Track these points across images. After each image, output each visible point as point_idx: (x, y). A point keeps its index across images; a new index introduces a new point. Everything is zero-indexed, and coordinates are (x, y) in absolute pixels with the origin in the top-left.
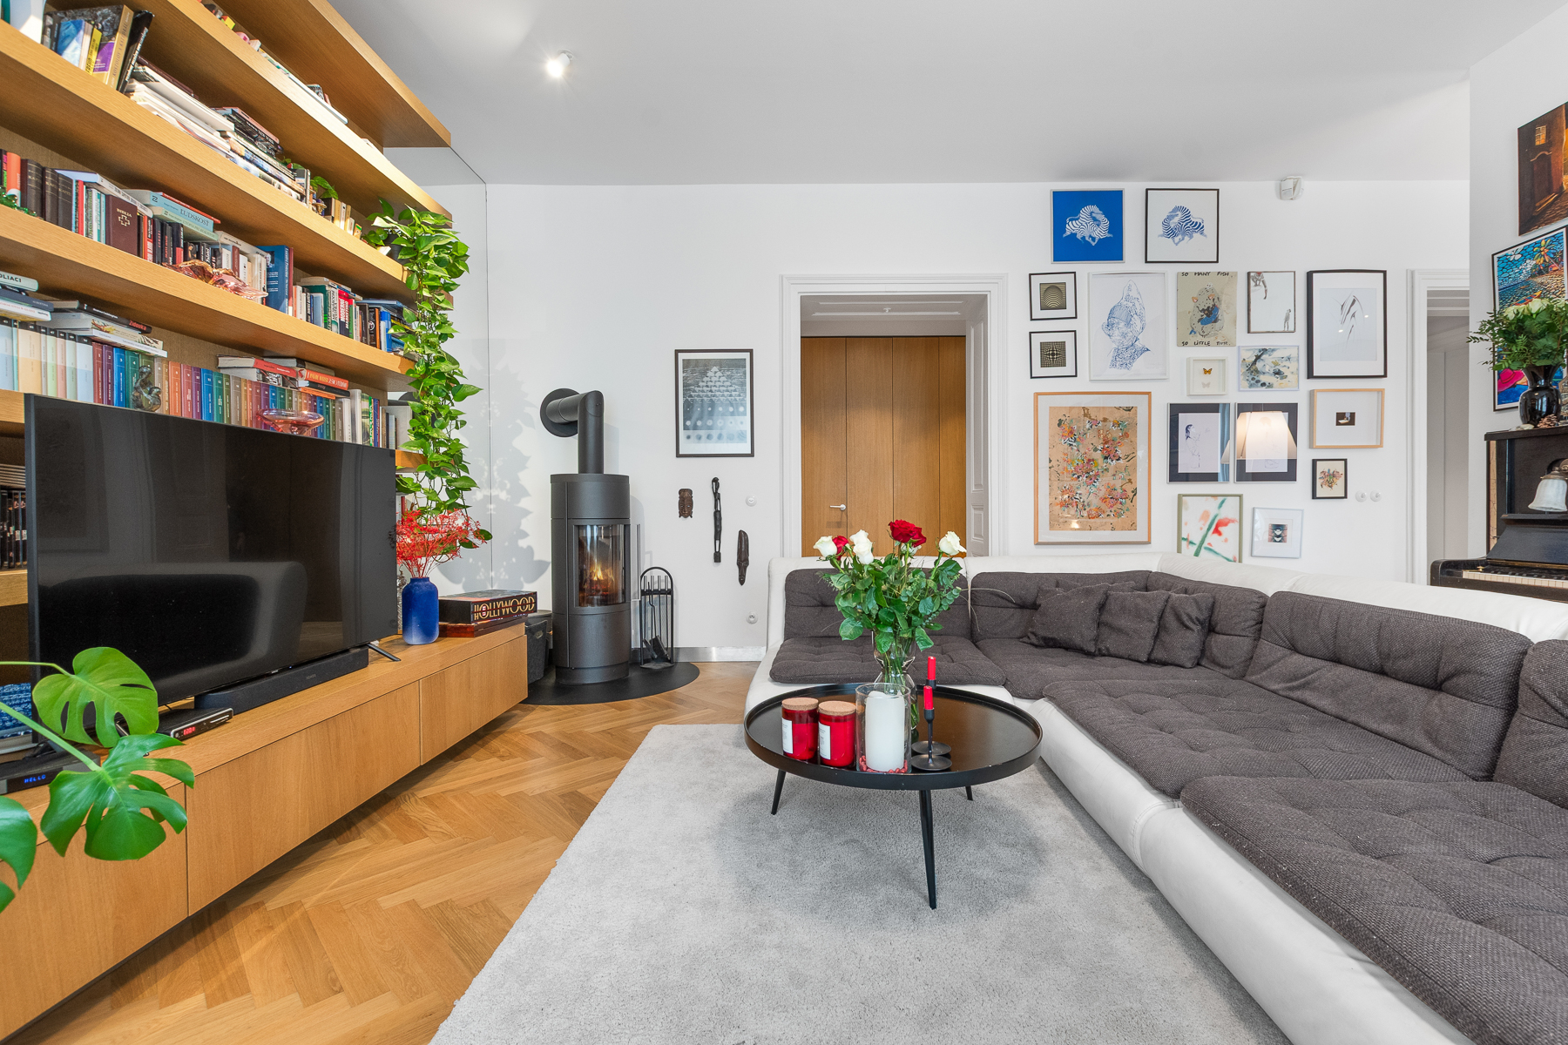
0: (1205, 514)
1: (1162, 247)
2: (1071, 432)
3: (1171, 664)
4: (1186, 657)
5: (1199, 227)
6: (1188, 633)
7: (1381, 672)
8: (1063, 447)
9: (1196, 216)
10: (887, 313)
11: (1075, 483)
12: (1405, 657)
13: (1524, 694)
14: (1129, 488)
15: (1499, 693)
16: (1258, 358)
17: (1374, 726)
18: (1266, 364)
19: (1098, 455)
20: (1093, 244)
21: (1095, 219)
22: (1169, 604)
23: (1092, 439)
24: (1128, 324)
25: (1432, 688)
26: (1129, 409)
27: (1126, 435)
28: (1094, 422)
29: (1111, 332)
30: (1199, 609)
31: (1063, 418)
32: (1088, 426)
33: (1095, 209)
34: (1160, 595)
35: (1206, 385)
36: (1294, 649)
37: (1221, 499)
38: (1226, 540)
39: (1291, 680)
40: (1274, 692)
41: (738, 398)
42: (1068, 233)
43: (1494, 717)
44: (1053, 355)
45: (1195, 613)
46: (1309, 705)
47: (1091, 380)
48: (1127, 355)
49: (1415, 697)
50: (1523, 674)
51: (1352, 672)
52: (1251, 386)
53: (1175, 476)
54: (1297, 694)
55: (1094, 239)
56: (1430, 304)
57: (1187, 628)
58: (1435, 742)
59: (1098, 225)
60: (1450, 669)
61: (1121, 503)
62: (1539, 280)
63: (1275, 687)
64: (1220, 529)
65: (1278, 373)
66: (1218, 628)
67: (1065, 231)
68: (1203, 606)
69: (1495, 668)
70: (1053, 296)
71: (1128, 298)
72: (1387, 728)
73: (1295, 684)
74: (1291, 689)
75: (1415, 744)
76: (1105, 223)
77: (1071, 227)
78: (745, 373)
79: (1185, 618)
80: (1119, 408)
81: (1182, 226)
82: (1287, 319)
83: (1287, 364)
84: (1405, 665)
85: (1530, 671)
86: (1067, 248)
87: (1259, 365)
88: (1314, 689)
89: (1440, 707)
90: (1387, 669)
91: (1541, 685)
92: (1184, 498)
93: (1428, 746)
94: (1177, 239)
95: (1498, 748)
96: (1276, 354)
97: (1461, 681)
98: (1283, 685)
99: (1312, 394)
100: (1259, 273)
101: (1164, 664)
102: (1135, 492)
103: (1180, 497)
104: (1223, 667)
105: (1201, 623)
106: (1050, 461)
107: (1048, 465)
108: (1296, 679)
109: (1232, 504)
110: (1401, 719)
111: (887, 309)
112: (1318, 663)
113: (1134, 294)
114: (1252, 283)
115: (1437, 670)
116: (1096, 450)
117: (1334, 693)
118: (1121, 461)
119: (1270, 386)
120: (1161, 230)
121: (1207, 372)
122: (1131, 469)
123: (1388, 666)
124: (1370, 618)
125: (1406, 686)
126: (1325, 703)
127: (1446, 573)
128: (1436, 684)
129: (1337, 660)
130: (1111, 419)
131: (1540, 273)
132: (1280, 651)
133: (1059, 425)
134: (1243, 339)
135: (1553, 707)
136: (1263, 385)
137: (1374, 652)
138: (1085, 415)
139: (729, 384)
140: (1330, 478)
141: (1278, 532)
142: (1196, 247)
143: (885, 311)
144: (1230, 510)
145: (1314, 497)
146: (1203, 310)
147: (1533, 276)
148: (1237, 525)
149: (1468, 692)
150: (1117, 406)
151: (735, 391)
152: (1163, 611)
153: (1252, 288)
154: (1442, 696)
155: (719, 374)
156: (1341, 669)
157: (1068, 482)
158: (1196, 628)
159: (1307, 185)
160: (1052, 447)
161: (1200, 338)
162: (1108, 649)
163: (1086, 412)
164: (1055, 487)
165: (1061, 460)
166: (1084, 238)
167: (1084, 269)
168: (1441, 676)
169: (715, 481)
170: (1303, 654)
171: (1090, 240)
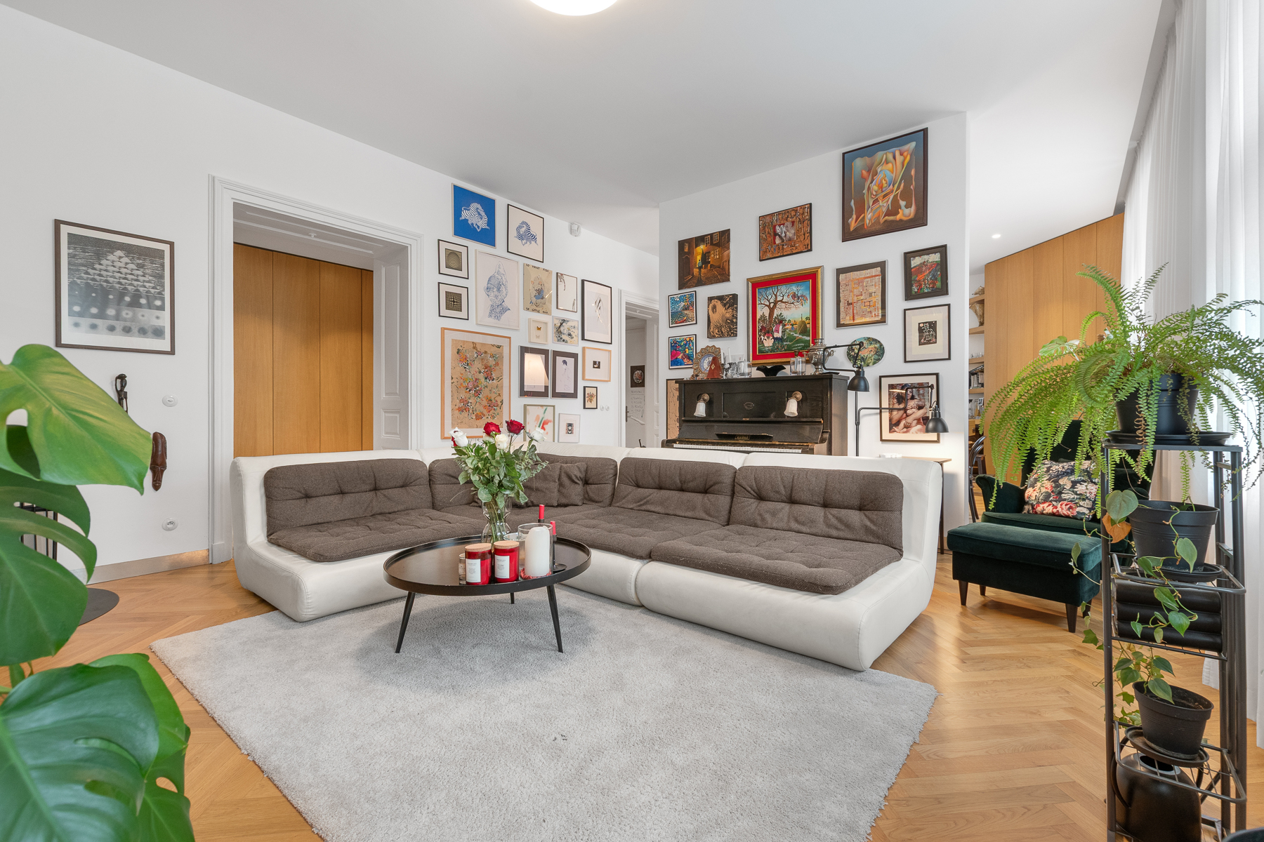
0: (538, 417)
1: (516, 245)
2: (466, 359)
3: (570, 505)
4: (577, 500)
5: (534, 238)
6: (577, 486)
7: (682, 490)
8: (460, 369)
9: (533, 231)
10: (312, 238)
11: (468, 395)
12: (692, 481)
13: (738, 488)
14: (499, 399)
15: (728, 490)
16: (561, 324)
17: (683, 514)
18: (564, 329)
19: (481, 377)
20: (479, 230)
21: (479, 214)
22: (563, 471)
23: (478, 365)
24: (499, 290)
25: (703, 493)
26: (499, 347)
27: (497, 364)
28: (479, 353)
29: (489, 293)
30: (581, 472)
31: (461, 348)
32: (475, 356)
33: (479, 206)
34: (558, 465)
35: (538, 337)
36: (638, 486)
37: (545, 408)
38: (547, 433)
39: (639, 502)
40: (632, 509)
41: (153, 291)
42: (463, 218)
43: (728, 499)
44: (454, 302)
45: (579, 475)
46: (651, 512)
47: (477, 324)
48: (498, 310)
49: (698, 498)
50: (736, 480)
51: (668, 492)
52: (558, 341)
53: (523, 393)
54: (644, 508)
55: (478, 227)
56: (627, 309)
57: (576, 483)
58: (709, 515)
59: (481, 219)
60: (711, 483)
61: (494, 409)
62: (686, 312)
63: (631, 506)
64: (545, 426)
65: (570, 335)
66: (591, 481)
67: (461, 216)
68: (582, 470)
69: (727, 480)
70: (454, 260)
71: (498, 273)
72: (689, 514)
73: (642, 503)
74: (640, 506)
75: (701, 517)
76: (485, 219)
77: (465, 214)
78: (163, 265)
79: (574, 478)
80: (493, 346)
81: (527, 235)
82: (574, 304)
83: (573, 330)
84: (691, 485)
85: (740, 479)
86: (462, 228)
87: (562, 329)
88: (652, 503)
89: (709, 500)
90: (684, 488)
91: (744, 484)
92: (528, 407)
93: (707, 517)
94: (524, 241)
95: (730, 512)
96: (570, 324)
97: (716, 487)
98: (635, 505)
99: (584, 349)
100: (562, 275)
101: (566, 506)
102: (502, 402)
103: (525, 406)
104: (597, 502)
105: (582, 480)
106: (452, 378)
107: (450, 381)
108: (641, 500)
109: (550, 410)
110: (694, 508)
111: (313, 235)
112: (651, 491)
113: (501, 271)
114: (559, 280)
115: (705, 485)
116: (480, 372)
117: (661, 503)
118: (494, 381)
119: (566, 342)
120: (515, 234)
121: (539, 329)
122: (499, 387)
123: (685, 486)
124: (675, 466)
125: (693, 494)
126: (658, 509)
127: (668, 443)
128: (705, 491)
129: (660, 488)
130: (489, 352)
131: (686, 309)
132: (630, 488)
133: (458, 353)
134: (555, 312)
135: (748, 491)
136: (564, 341)
137: (678, 481)
138: (474, 348)
139: (140, 273)
140: (591, 396)
141: (570, 428)
142: (532, 249)
143: (310, 236)
144: (549, 416)
145: (584, 408)
146: (536, 290)
147: (683, 310)
148: (552, 423)
149: (719, 491)
150: (493, 344)
151: (149, 282)
152: (560, 475)
153: (559, 283)
154: (707, 495)
155: (126, 260)
156: (663, 492)
157: (463, 395)
158: (580, 482)
159: (583, 230)
160: (453, 368)
161: (535, 307)
162: (532, 502)
163: (474, 345)
164: (455, 397)
165: (459, 378)
166: (472, 224)
167: (474, 246)
168: (707, 487)
169: (122, 378)
170: (643, 488)
171: (476, 227)
